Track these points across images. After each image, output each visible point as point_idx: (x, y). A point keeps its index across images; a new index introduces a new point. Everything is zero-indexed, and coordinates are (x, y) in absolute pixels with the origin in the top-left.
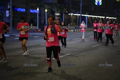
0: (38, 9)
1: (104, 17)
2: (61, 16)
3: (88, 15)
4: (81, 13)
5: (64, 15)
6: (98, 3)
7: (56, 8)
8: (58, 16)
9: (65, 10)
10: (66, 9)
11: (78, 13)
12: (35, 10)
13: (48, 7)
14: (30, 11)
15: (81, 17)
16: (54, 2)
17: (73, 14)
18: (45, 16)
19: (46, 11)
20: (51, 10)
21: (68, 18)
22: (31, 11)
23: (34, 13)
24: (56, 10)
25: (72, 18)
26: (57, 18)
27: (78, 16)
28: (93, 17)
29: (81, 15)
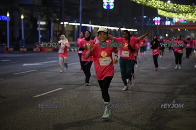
0: (8, 15)
1: (117, 29)
2: (48, 26)
3: (92, 24)
4: (80, 21)
5: (52, 24)
6: (108, 6)
7: (39, 13)
8: (42, 26)
9: (55, 17)
10: (56, 15)
11: (75, 21)
12: (3, 17)
13: (26, 11)
15: (80, 28)
16: (36, 3)
17: (67, 23)
18: (20, 25)
19: (22, 17)
20: (31, 16)
21: (60, 29)
23: (2, 21)
24: (39, 16)
25: (66, 29)
26: (41, 29)
27: (76, 27)
29: (81, 25)
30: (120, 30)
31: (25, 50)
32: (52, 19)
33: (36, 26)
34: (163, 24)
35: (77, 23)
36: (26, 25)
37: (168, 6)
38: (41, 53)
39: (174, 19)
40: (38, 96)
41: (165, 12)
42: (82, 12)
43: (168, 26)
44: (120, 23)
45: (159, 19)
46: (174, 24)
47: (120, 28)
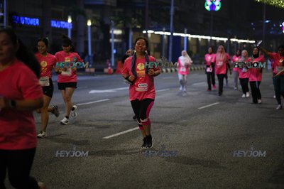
0: (70, 20)
1: (225, 39)
2: (125, 37)
3: (188, 33)
4: (171, 29)
5: (131, 34)
6: (213, 6)
7: (112, 18)
8: (116, 36)
9: (135, 23)
10: (136, 20)
11: (164, 29)
12: (62, 23)
13: (95, 15)
14: (50, 23)
15: (171, 39)
16: (109, 4)
17: (152, 32)
18: (86, 35)
19: (89, 23)
20: (102, 22)
22: (52, 25)
23: (61, 29)
24: (112, 22)
25: (151, 41)
26: (115, 40)
27: (165, 37)
28: (200, 40)
29: (172, 34)
30: (229, 41)
31: (93, 70)
32: (131, 26)
33: (108, 36)
35: (166, 31)
36: (94, 35)
38: (114, 76)
40: (110, 136)
42: (174, 16)
44: (229, 32)
47: (229, 38)
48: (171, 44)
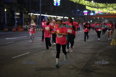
2: (21, 16)
3: (47, 14)
4: (40, 13)
5: (24, 15)
6: (57, 4)
7: (15, 8)
8: (17, 16)
9: (25, 10)
11: (37, 13)
13: (8, 7)
15: (40, 17)
16: (14, 2)
17: (32, 14)
18: (4, 15)
19: (5, 10)
20: (11, 10)
21: (28, 17)
24: (16, 10)
25: (32, 17)
26: (17, 17)
27: (38, 16)
28: (52, 17)
29: (41, 15)
30: (63, 18)
31: (7, 30)
33: (14, 15)
34: (89, 15)
36: (8, 15)
37: (92, 4)
38: (17, 32)
39: (95, 12)
40: (15, 57)
41: (90, 7)
42: (41, 7)
43: (92, 16)
44: (64, 14)
45: (87, 11)
46: (95, 15)
47: (64, 17)
48: (40, 19)
